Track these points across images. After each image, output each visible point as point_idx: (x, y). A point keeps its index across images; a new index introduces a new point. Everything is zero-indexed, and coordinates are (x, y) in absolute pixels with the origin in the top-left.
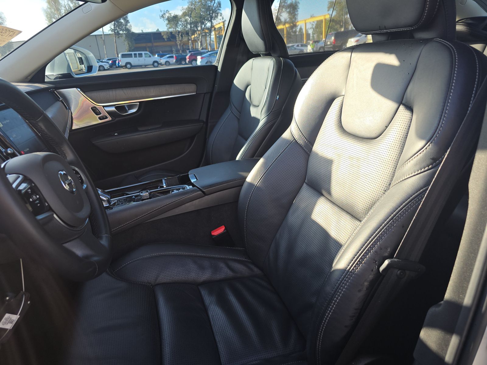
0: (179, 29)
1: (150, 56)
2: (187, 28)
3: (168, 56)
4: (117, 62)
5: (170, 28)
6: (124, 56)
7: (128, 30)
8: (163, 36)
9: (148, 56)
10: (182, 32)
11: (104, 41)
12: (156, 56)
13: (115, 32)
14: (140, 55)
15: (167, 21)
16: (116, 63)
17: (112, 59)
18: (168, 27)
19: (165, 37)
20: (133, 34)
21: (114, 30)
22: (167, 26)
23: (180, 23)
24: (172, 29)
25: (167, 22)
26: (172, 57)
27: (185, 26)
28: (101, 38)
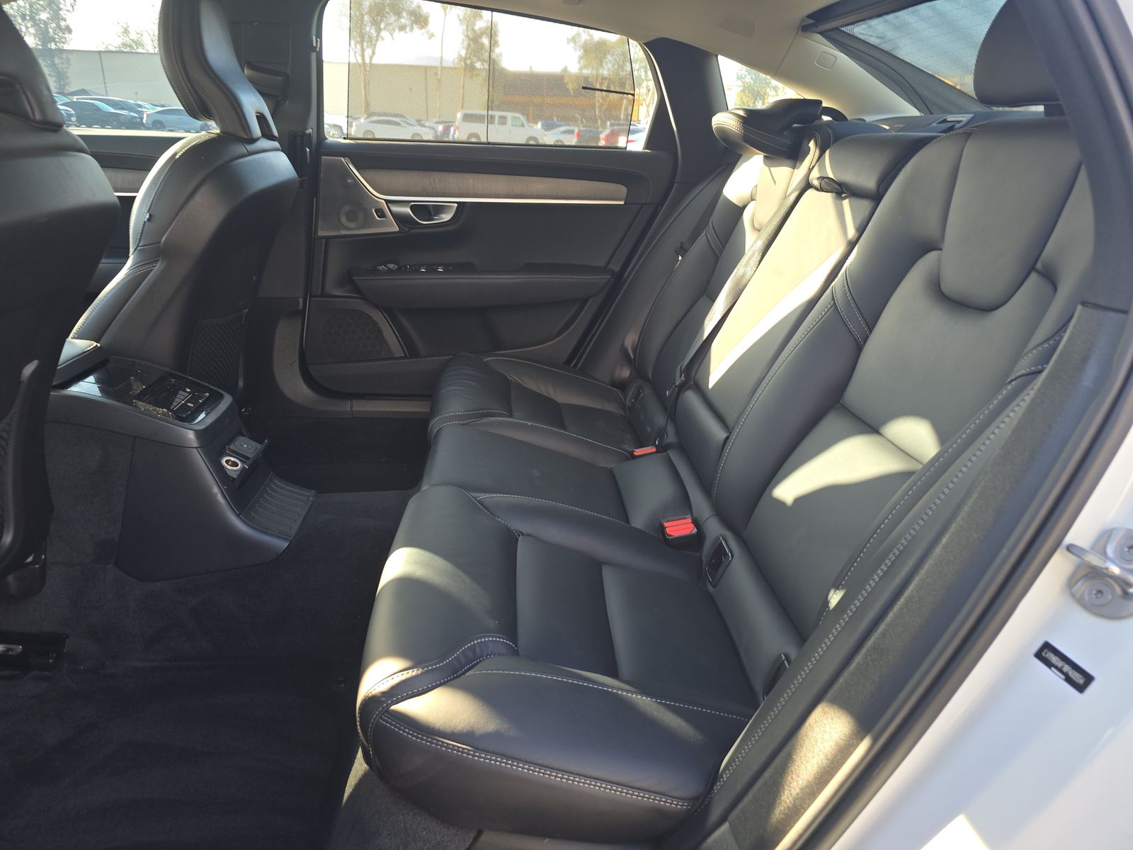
0: (605, 73)
1: (523, 125)
2: (623, 70)
3: (562, 129)
4: (452, 129)
5: (585, 67)
6: (468, 118)
7: (492, 63)
8: (566, 84)
9: (518, 124)
10: (610, 79)
11: (439, 81)
12: (539, 125)
13: (466, 64)
14: (503, 120)
15: (581, 51)
16: (450, 131)
17: (445, 122)
18: (582, 64)
19: (570, 86)
20: (503, 72)
21: (465, 59)
22: (579, 62)
23: (609, 57)
24: (591, 69)
25: (580, 53)
26: (571, 132)
27: (619, 65)
28: (436, 74)
